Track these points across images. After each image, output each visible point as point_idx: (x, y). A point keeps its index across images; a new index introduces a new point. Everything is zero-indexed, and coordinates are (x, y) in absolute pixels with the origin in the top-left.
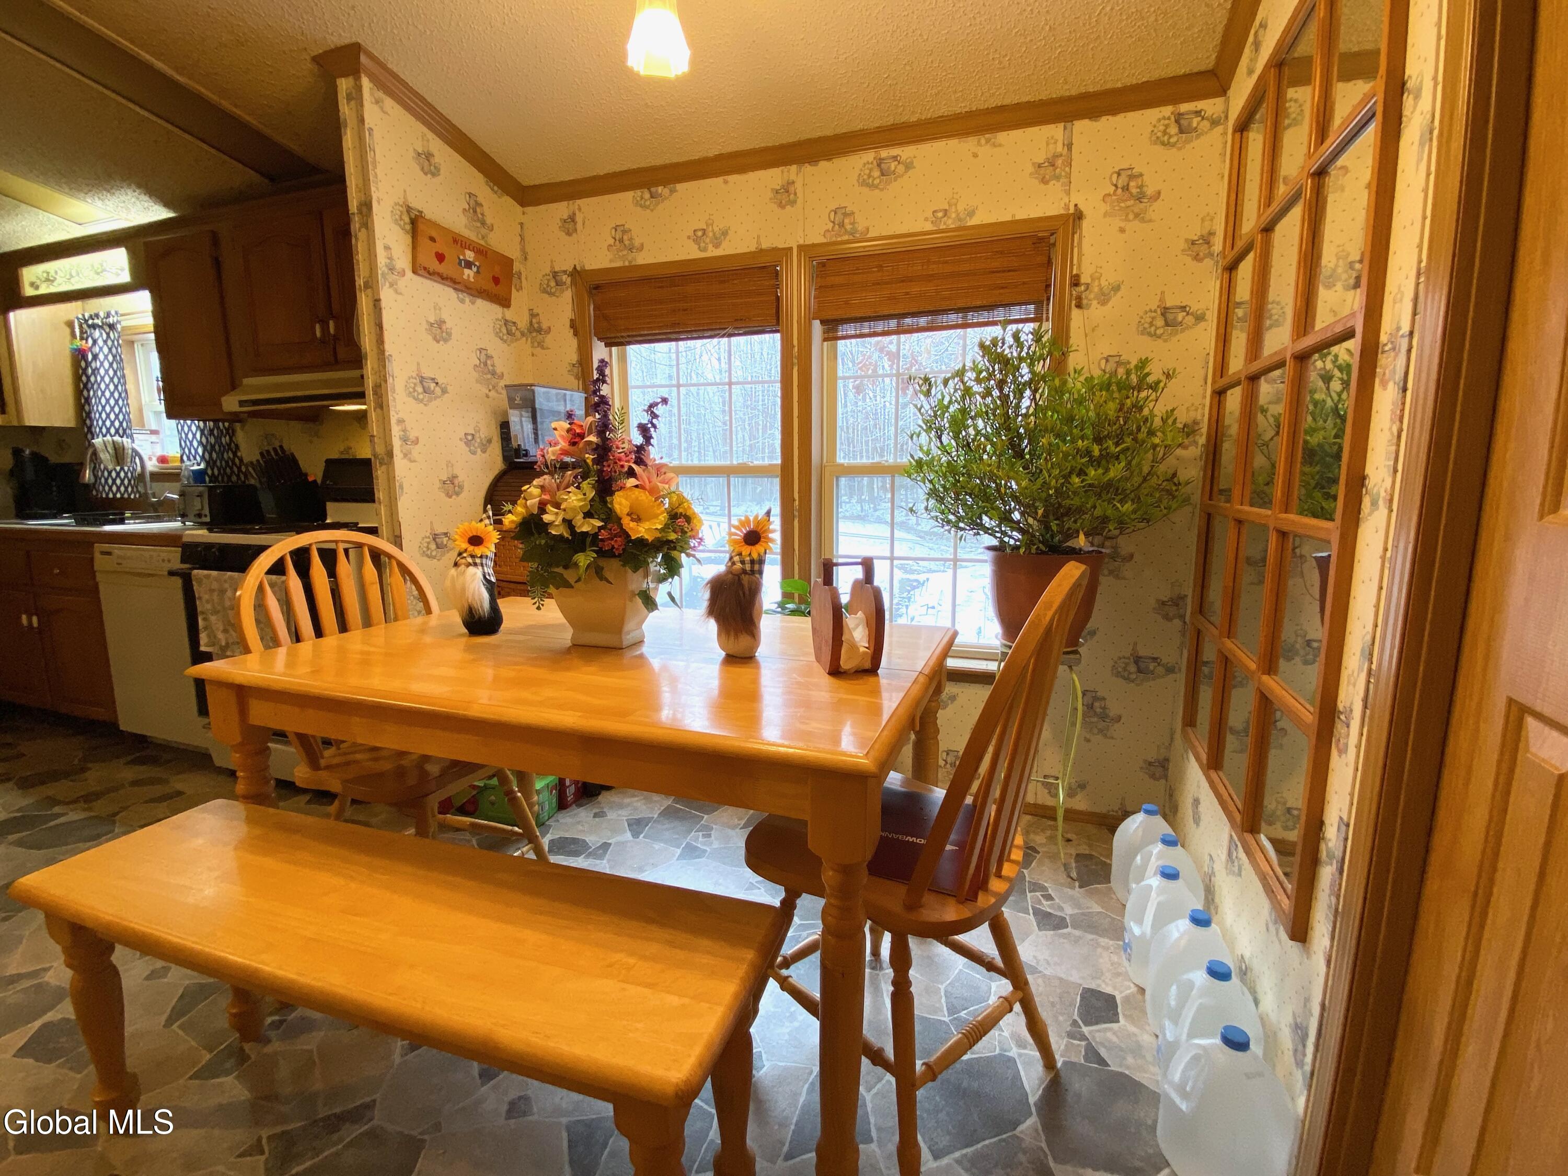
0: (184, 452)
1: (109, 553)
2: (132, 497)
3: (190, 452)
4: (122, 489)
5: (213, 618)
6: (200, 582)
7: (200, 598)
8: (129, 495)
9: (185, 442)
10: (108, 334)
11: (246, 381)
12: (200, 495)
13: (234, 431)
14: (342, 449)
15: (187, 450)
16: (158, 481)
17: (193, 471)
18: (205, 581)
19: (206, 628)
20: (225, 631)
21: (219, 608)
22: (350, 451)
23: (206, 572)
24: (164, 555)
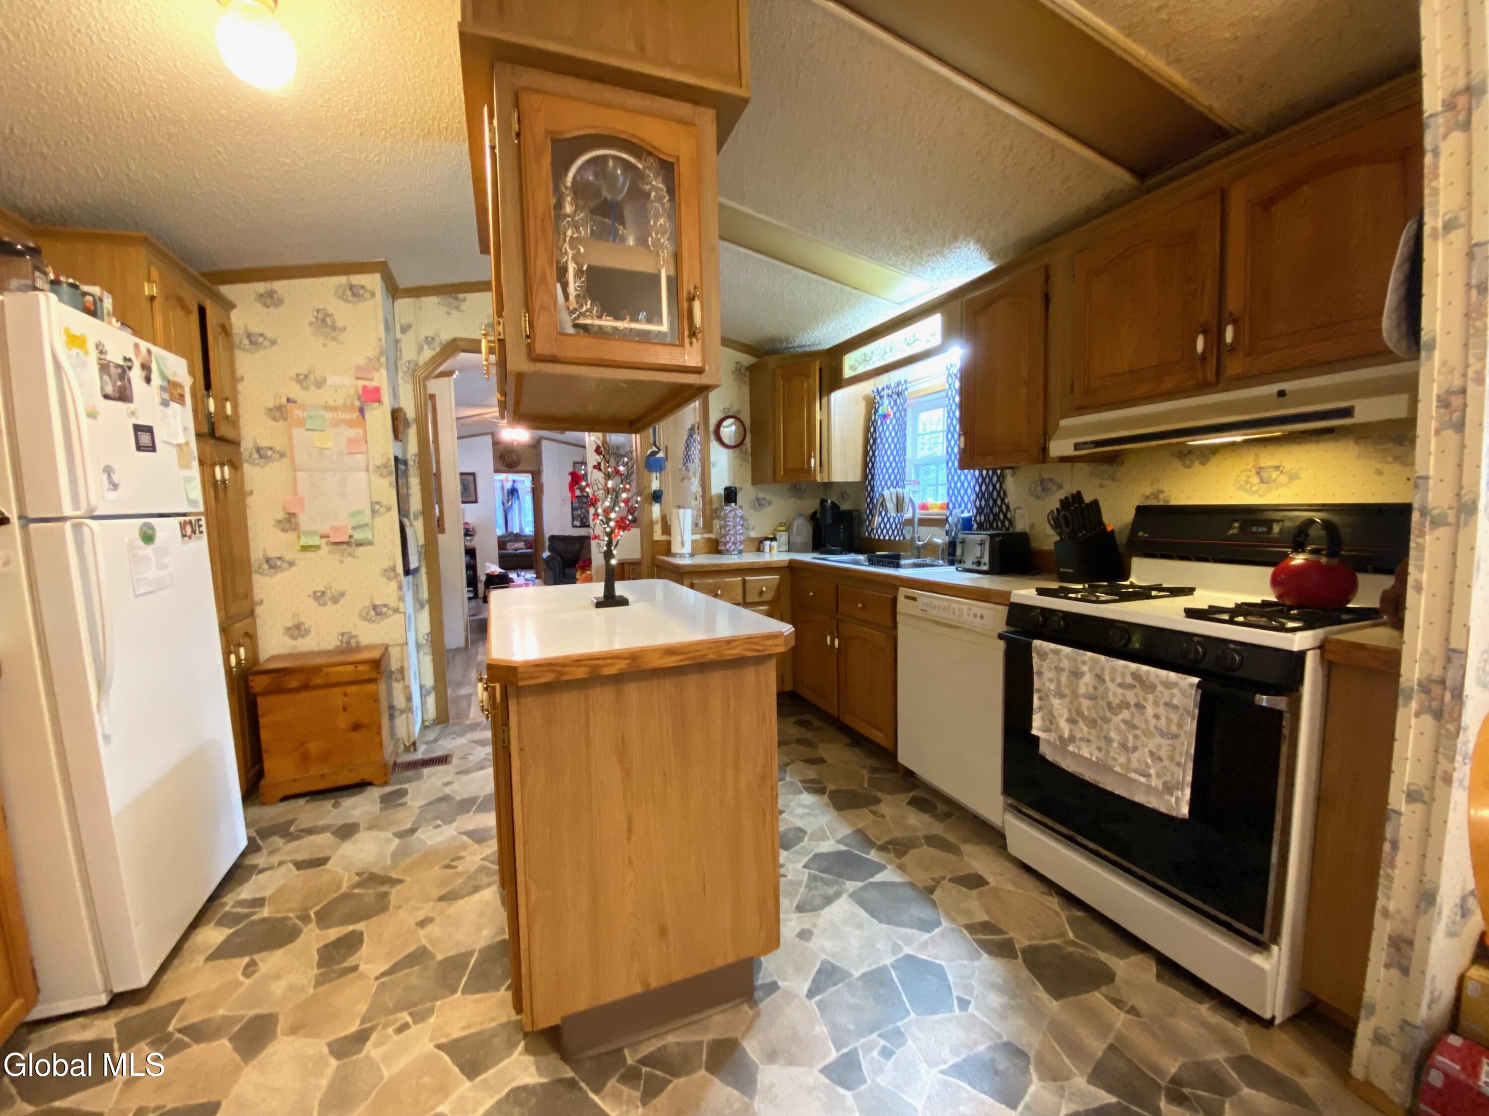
0: (951, 500)
1: (914, 599)
2: (897, 538)
3: (956, 500)
4: (890, 532)
5: (1056, 702)
6: (1043, 656)
7: (1040, 673)
8: (895, 537)
9: (953, 491)
10: (895, 402)
11: (1063, 423)
12: (982, 543)
13: (1004, 478)
14: (1148, 493)
15: (953, 499)
16: (925, 525)
17: (963, 519)
18: (1051, 655)
19: (1040, 709)
20: (1071, 721)
21: (1066, 691)
22: (1161, 496)
23: (1053, 646)
24: (975, 610)
